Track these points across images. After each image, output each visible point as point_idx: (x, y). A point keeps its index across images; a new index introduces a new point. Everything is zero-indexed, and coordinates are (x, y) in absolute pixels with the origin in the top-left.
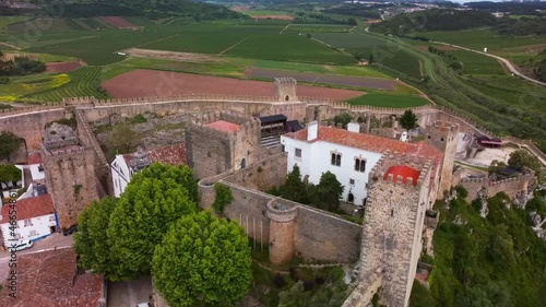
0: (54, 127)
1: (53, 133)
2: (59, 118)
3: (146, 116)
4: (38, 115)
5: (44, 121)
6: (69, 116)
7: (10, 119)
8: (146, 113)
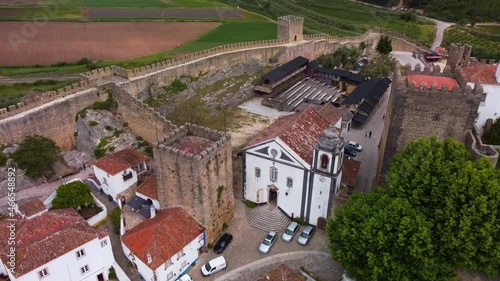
0: (91, 116)
1: (94, 124)
2: (92, 102)
3: (183, 81)
4: (66, 104)
5: (74, 110)
6: (104, 98)
7: (31, 117)
8: (182, 77)
